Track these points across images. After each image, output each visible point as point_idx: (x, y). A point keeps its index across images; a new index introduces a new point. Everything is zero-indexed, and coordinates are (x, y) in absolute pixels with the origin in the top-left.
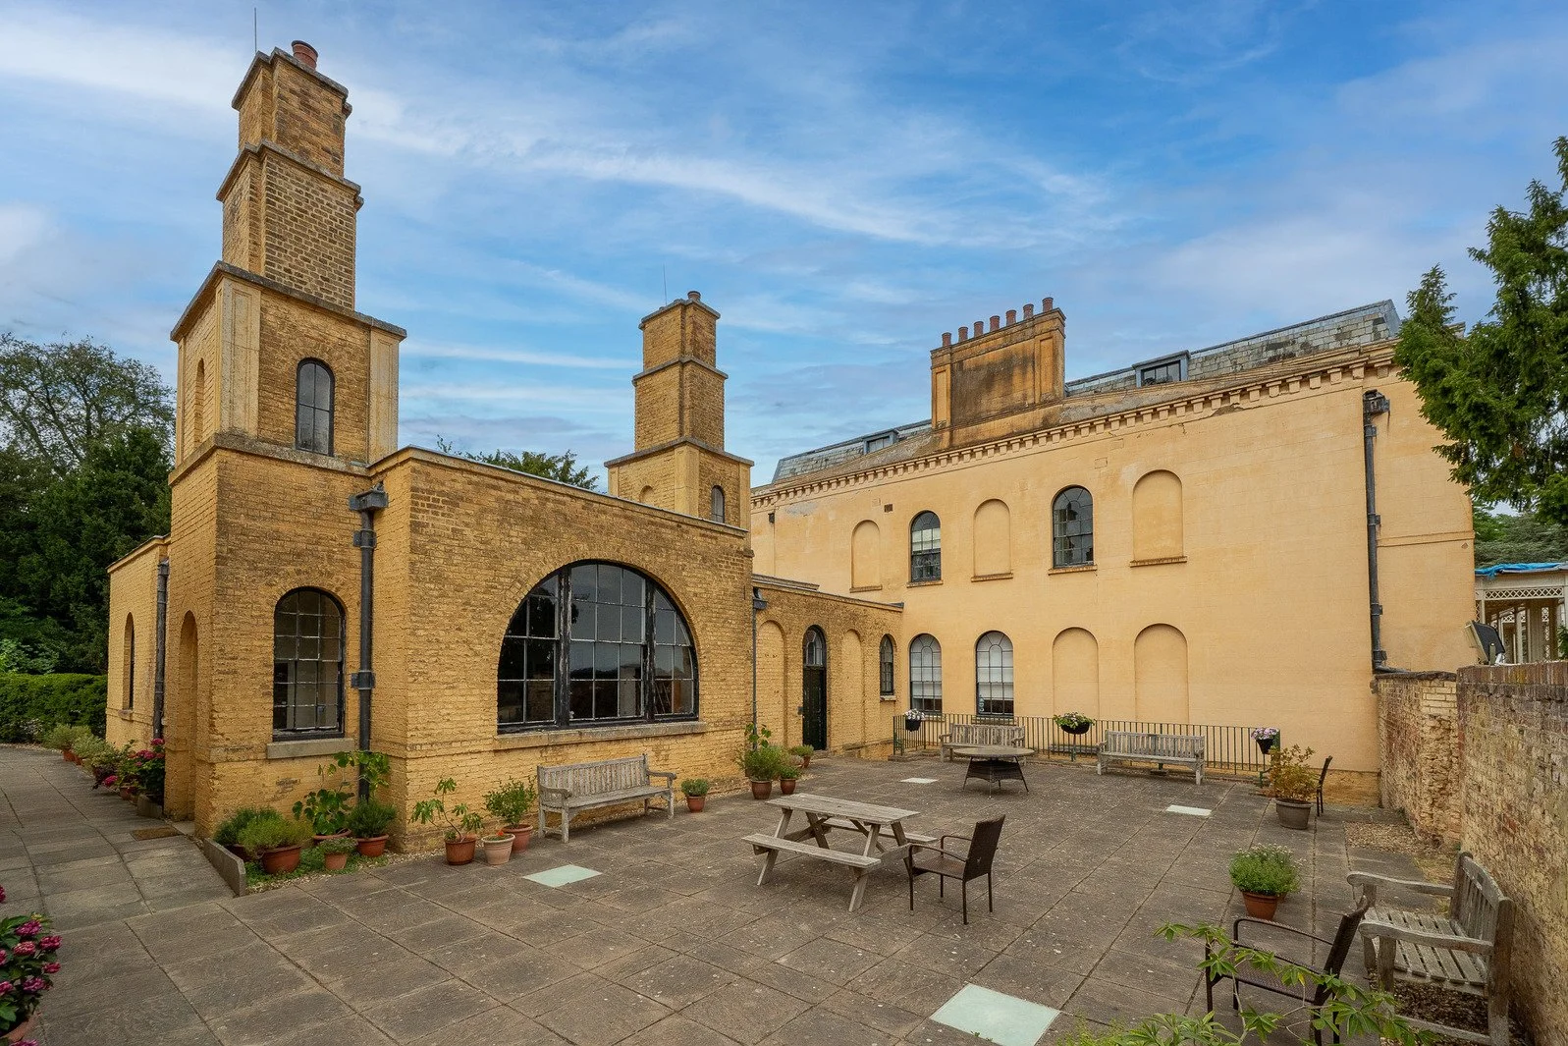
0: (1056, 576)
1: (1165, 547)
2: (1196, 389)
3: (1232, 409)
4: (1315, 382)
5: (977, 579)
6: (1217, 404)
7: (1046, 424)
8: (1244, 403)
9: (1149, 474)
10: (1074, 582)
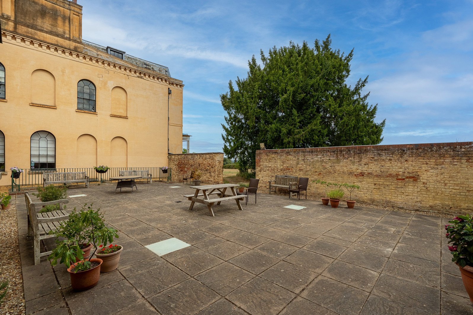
0: (79, 113)
1: (122, 113)
2: (132, 67)
3: (141, 78)
4: (160, 80)
5: (33, 105)
6: (138, 74)
7: (76, 49)
8: (144, 78)
9: (116, 87)
10: (86, 117)
